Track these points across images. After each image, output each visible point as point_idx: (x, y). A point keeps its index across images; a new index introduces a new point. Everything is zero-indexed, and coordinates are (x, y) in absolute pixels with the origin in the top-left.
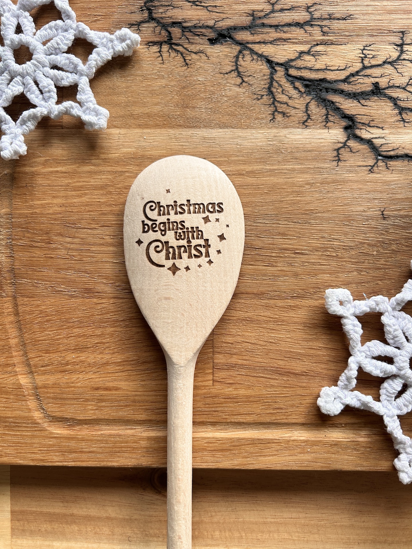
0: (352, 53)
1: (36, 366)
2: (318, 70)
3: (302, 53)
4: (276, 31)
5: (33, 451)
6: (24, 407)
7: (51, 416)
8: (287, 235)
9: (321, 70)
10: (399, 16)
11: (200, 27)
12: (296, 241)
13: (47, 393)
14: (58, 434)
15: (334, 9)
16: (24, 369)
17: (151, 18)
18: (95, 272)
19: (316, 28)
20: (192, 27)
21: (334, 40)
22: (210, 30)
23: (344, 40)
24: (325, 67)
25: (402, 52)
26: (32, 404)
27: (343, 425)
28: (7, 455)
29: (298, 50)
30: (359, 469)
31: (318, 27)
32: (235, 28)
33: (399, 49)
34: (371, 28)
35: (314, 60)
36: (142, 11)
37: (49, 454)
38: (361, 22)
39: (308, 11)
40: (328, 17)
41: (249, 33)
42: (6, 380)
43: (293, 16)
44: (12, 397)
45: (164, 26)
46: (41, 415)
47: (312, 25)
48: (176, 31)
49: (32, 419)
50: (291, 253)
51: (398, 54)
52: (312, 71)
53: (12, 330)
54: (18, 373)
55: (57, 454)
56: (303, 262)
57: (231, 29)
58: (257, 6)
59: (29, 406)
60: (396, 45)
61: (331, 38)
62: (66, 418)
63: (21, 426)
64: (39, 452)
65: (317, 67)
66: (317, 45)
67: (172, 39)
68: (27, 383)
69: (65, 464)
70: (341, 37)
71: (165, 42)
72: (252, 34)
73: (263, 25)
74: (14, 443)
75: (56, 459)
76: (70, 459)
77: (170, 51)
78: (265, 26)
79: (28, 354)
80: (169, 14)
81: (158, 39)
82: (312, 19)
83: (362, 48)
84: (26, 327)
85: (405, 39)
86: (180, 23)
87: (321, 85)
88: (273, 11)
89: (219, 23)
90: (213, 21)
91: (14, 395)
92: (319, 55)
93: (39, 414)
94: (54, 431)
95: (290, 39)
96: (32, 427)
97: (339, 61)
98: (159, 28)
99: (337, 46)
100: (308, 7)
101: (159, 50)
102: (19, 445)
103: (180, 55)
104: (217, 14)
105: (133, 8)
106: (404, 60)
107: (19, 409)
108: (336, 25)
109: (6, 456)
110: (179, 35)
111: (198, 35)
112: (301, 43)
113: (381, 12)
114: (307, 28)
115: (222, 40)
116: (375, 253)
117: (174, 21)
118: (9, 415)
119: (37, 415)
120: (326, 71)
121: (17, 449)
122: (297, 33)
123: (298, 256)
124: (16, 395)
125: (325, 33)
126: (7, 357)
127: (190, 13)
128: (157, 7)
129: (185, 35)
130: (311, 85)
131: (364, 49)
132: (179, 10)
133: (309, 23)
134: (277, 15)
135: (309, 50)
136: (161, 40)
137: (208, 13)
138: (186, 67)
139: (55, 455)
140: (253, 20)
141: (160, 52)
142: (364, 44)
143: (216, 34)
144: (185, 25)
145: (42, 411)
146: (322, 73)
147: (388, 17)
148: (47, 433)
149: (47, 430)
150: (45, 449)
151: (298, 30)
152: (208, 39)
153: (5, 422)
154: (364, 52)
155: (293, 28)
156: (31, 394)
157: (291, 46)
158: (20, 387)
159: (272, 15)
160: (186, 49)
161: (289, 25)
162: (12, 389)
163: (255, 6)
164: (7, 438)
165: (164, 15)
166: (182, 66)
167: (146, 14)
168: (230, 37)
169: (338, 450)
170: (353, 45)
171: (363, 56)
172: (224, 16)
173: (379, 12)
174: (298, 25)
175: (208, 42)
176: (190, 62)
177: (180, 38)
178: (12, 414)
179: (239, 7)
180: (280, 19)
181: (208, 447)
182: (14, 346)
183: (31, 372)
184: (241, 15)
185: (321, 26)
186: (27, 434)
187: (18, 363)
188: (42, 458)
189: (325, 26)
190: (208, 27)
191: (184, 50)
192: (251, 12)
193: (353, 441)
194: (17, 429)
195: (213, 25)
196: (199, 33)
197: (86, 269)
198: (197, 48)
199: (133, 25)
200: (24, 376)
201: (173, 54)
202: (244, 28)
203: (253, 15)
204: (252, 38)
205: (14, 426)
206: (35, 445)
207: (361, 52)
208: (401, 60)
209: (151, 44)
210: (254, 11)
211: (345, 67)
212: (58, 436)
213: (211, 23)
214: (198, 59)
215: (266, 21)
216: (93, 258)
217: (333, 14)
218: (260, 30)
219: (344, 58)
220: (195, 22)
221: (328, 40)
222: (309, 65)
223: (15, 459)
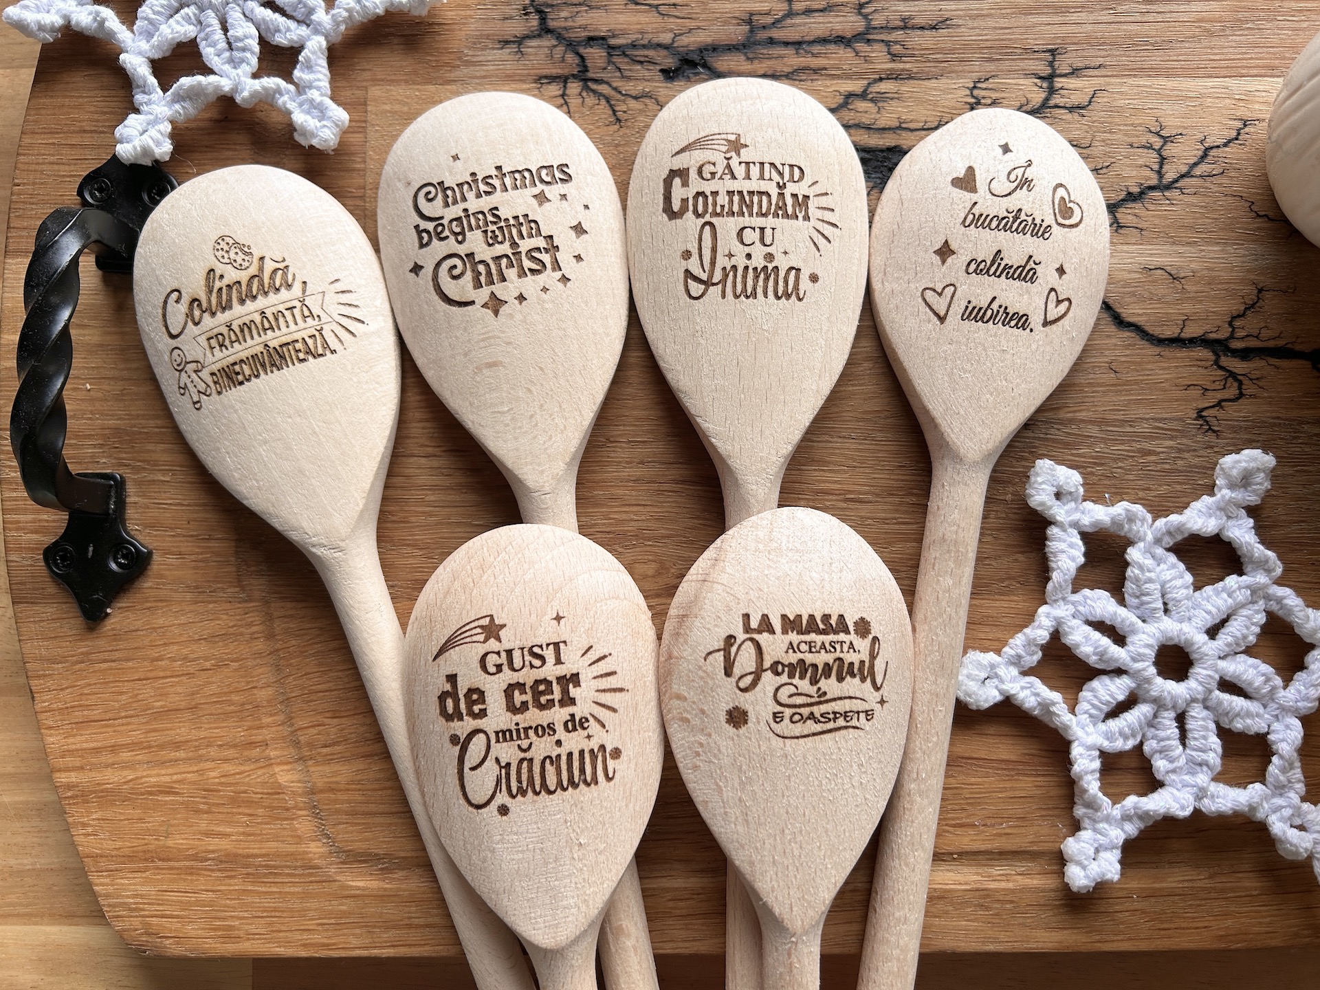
0: (950, 96)
1: (311, 745)
2: (884, 129)
3: (850, 96)
4: (797, 53)
5: (307, 927)
6: (286, 833)
7: (344, 852)
8: (829, 462)
9: (889, 129)
10: (1044, 19)
11: (644, 46)
12: (847, 476)
13: (336, 801)
14: (358, 888)
15: (912, 9)
16: (286, 753)
17: (545, 30)
18: (434, 546)
19: (877, 46)
20: (627, 46)
21: (915, 70)
22: (665, 52)
23: (933, 69)
24: (898, 124)
25: (1052, 91)
26: (305, 825)
27: (955, 856)
28: (250, 936)
29: (842, 90)
30: (991, 948)
31: (882, 44)
32: (714, 48)
33: (1045, 85)
34: (988, 44)
35: (875, 110)
36: (525, 14)
37: (341, 932)
38: (967, 33)
39: (860, 13)
40: (902, 24)
41: (743, 58)
42: (249, 775)
43: (831, 22)
44: (260, 811)
45: (571, 45)
46: (322, 850)
47: (869, 40)
48: (596, 55)
49: (303, 859)
50: (837, 500)
51: (1043, 95)
52: (872, 132)
53: (260, 671)
54: (273, 761)
55: (358, 931)
56: (862, 517)
57: (706, 50)
58: (757, 5)
59: (296, 829)
60: (1040, 78)
61: (908, 66)
62: (376, 855)
63: (280, 874)
64: (320, 928)
65: (882, 123)
66: (881, 79)
67: (587, 71)
68: (292, 782)
69: (375, 952)
70: (928, 64)
71: (574, 76)
72: (748, 59)
73: (771, 42)
74: (265, 911)
75: (355, 942)
76: (386, 942)
77: (584, 94)
78: (775, 43)
79: (293, 721)
80: (580, 21)
81: (559, 71)
82: (870, 29)
83: (972, 85)
84: (291, 665)
85: (1056, 64)
86: (603, 38)
87: (889, 159)
88: (790, 14)
89: (683, 38)
90: (671, 35)
91: (265, 807)
92: (885, 100)
93: (318, 847)
94: (351, 883)
95: (825, 69)
96: (303, 874)
97: (926, 112)
98: (561, 49)
99: (920, 82)
100: (861, 6)
101: (561, 92)
102: (277, 914)
103: (603, 102)
104: (678, 21)
105: (508, 10)
106: (1057, 106)
107: (276, 838)
108: (917, 39)
109: (248, 939)
110: (601, 62)
111: (641, 62)
112: (848, 76)
113: (1009, 11)
114: (860, 46)
115: (689, 72)
116: (1009, 497)
117: (591, 34)
118: (256, 851)
119: (316, 849)
120: (899, 132)
121: (270, 924)
122: (841, 56)
123: (851, 505)
124: (269, 807)
125: (895, 55)
126: (250, 728)
127: (622, 18)
128: (556, 8)
129: (614, 63)
130: (871, 159)
131: (975, 87)
132: (602, 13)
133: (863, 37)
134: (797, 21)
135: (865, 91)
136: (566, 72)
137: (660, 19)
138: (617, 127)
139: (353, 935)
140: (751, 31)
141: (563, 96)
142: (975, 76)
143: (676, 60)
144: (612, 42)
145: (325, 841)
146: (891, 136)
147: (1022, 20)
148: (335, 885)
149: (335, 881)
150: (333, 921)
151: (841, 52)
152: (662, 71)
153: (247, 866)
154: (976, 92)
155: (832, 47)
156: (302, 805)
157: (828, 83)
158: (278, 790)
159: (789, 21)
160: (615, 89)
161: (824, 41)
162: (260, 796)
163: (753, 5)
164: (250, 899)
165: (570, 24)
166: (607, 123)
167: (534, 22)
168: (705, 66)
169: (946, 908)
170: (953, 79)
171: (973, 100)
172: (693, 24)
173: (1003, 11)
174: (841, 40)
175: (660, 77)
176: (625, 116)
177: (605, 69)
178: (260, 848)
179: (722, 6)
180: (805, 29)
181: (675, 908)
182: (265, 703)
183: (302, 759)
184: (725, 23)
185: (887, 43)
186: (292, 890)
187: (273, 739)
188: (325, 941)
189: (896, 42)
190: (660, 45)
191: (613, 93)
192: (746, 17)
193: (977, 890)
194: (272, 880)
195: (670, 41)
196: (642, 59)
197: (417, 540)
198: (640, 87)
199: (507, 42)
200: (285, 767)
201: (590, 100)
202: (731, 48)
203: (749, 22)
204: (749, 67)
205: (265, 875)
206: (311, 914)
207: (968, 92)
208: (1050, 107)
209: (546, 81)
210: (752, 14)
211: (936, 123)
212: (358, 892)
213: (666, 38)
214: (640, 110)
215: (776, 34)
216: (431, 516)
217: (910, 18)
218: (765, 51)
219: (935, 105)
220: (634, 37)
221: (903, 70)
222: (866, 120)
223: (267, 945)
